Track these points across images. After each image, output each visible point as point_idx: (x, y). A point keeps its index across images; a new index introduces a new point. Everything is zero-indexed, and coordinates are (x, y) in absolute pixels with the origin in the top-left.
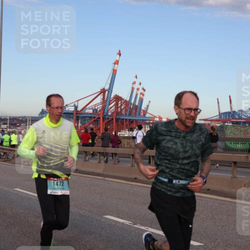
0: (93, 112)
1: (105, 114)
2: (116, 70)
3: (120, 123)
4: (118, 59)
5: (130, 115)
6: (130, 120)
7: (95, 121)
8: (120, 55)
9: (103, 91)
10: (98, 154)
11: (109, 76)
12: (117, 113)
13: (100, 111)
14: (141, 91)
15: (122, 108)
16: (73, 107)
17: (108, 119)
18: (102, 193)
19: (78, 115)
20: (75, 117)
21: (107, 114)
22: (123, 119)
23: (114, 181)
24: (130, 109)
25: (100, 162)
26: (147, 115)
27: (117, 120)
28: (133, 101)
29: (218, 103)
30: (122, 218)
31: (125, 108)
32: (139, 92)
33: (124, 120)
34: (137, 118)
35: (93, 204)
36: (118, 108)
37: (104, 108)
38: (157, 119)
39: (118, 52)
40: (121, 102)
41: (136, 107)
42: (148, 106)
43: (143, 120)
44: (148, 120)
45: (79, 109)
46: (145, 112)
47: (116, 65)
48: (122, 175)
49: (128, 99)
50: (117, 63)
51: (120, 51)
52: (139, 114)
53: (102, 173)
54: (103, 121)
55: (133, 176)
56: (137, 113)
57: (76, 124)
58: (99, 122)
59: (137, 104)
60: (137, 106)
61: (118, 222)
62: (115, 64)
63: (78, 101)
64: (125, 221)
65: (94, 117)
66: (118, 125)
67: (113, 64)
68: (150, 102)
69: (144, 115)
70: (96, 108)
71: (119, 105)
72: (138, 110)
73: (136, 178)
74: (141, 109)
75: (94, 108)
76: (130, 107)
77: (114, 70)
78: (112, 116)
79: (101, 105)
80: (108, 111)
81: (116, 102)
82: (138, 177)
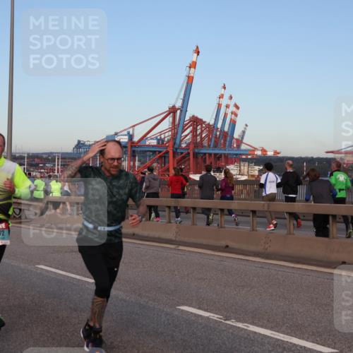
0: (158, 142)
1: (176, 146)
2: (193, 77)
3: (200, 160)
4: (195, 60)
5: (216, 146)
6: (215, 154)
7: (160, 157)
8: (198, 53)
9: (173, 111)
10: (167, 209)
11: (182, 87)
12: (195, 144)
13: (168, 141)
14: (232, 108)
15: (203, 135)
16: (127, 137)
17: (182, 153)
19: (134, 149)
20: (129, 153)
21: (180, 146)
22: (205, 154)
23: (193, 252)
24: (216, 137)
25: (170, 222)
26: (243, 147)
27: (196, 155)
28: (219, 125)
30: (206, 310)
31: (208, 135)
32: (229, 111)
33: (207, 155)
34: (227, 152)
35: (160, 288)
36: (197, 136)
37: (174, 137)
38: (259, 153)
39: (195, 48)
40: (202, 127)
41: (225, 135)
42: (244, 132)
43: (236, 155)
44: (244, 154)
45: (136, 139)
46: (240, 142)
47: (192, 69)
48: (204, 242)
49: (212, 122)
51: (197, 47)
52: (231, 145)
53: (174, 239)
54: (174, 157)
55: (223, 243)
56: (227, 143)
57: (132, 163)
58: (167, 160)
59: (226, 129)
60: (227, 133)
61: (201, 316)
62: (190, 67)
63: (134, 126)
64: (212, 314)
65: (160, 152)
66: (197, 164)
67: (188, 69)
68: (246, 125)
69: (239, 146)
70: (163, 136)
71: (199, 132)
72: (228, 139)
73: (227, 246)
74: (232, 137)
75: (159, 137)
76: (216, 135)
77: (189, 77)
78: (188, 149)
79: (170, 133)
80: (181, 141)
81: (193, 128)
82: (232, 244)
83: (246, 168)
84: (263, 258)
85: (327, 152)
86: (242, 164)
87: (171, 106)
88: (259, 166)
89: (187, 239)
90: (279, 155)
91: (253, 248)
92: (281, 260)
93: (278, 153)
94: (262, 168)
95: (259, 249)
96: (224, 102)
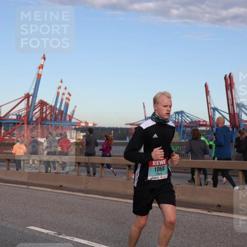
0: (17, 117)
1: (29, 120)
2: (41, 75)
3: (45, 129)
4: (42, 63)
5: (55, 120)
6: (55, 125)
7: (19, 127)
8: (45, 59)
9: (27, 96)
11: (34, 81)
12: (42, 118)
13: (24, 116)
14: (67, 95)
15: (47, 113)
18: (26, 203)
19: (1, 121)
21: (32, 119)
23: (38, 190)
24: (56, 114)
26: (73, 120)
27: (42, 126)
28: (58, 106)
29: (144, 107)
31: (50, 113)
32: (65, 97)
36: (43, 113)
37: (28, 113)
38: (83, 124)
39: (43, 56)
40: (46, 108)
41: (61, 113)
42: (74, 111)
43: (69, 125)
44: (73, 125)
45: (2, 115)
46: (71, 117)
47: (41, 70)
48: (47, 183)
49: (53, 105)
50: (41, 67)
51: (44, 55)
52: (65, 119)
53: (26, 181)
55: (59, 184)
56: (63, 118)
58: (23, 128)
59: (62, 109)
60: (63, 111)
63: (1, 106)
64: (50, 231)
65: (18, 124)
66: (43, 131)
67: (38, 69)
68: (75, 106)
69: (70, 120)
70: (20, 113)
71: (44, 110)
72: (64, 115)
73: (61, 186)
74: (66, 114)
75: (18, 114)
76: (56, 112)
77: (38, 74)
78: (37, 122)
79: (25, 111)
80: (33, 116)
81: (41, 108)
82: (64, 184)
83: (75, 134)
84: (84, 193)
85: (127, 124)
86: (72, 131)
87: (26, 93)
88: (83, 133)
89: (34, 182)
90: (96, 126)
91: (78, 187)
92: (96, 194)
93: (96, 125)
94: (85, 134)
95: (82, 187)
96: (62, 91)
